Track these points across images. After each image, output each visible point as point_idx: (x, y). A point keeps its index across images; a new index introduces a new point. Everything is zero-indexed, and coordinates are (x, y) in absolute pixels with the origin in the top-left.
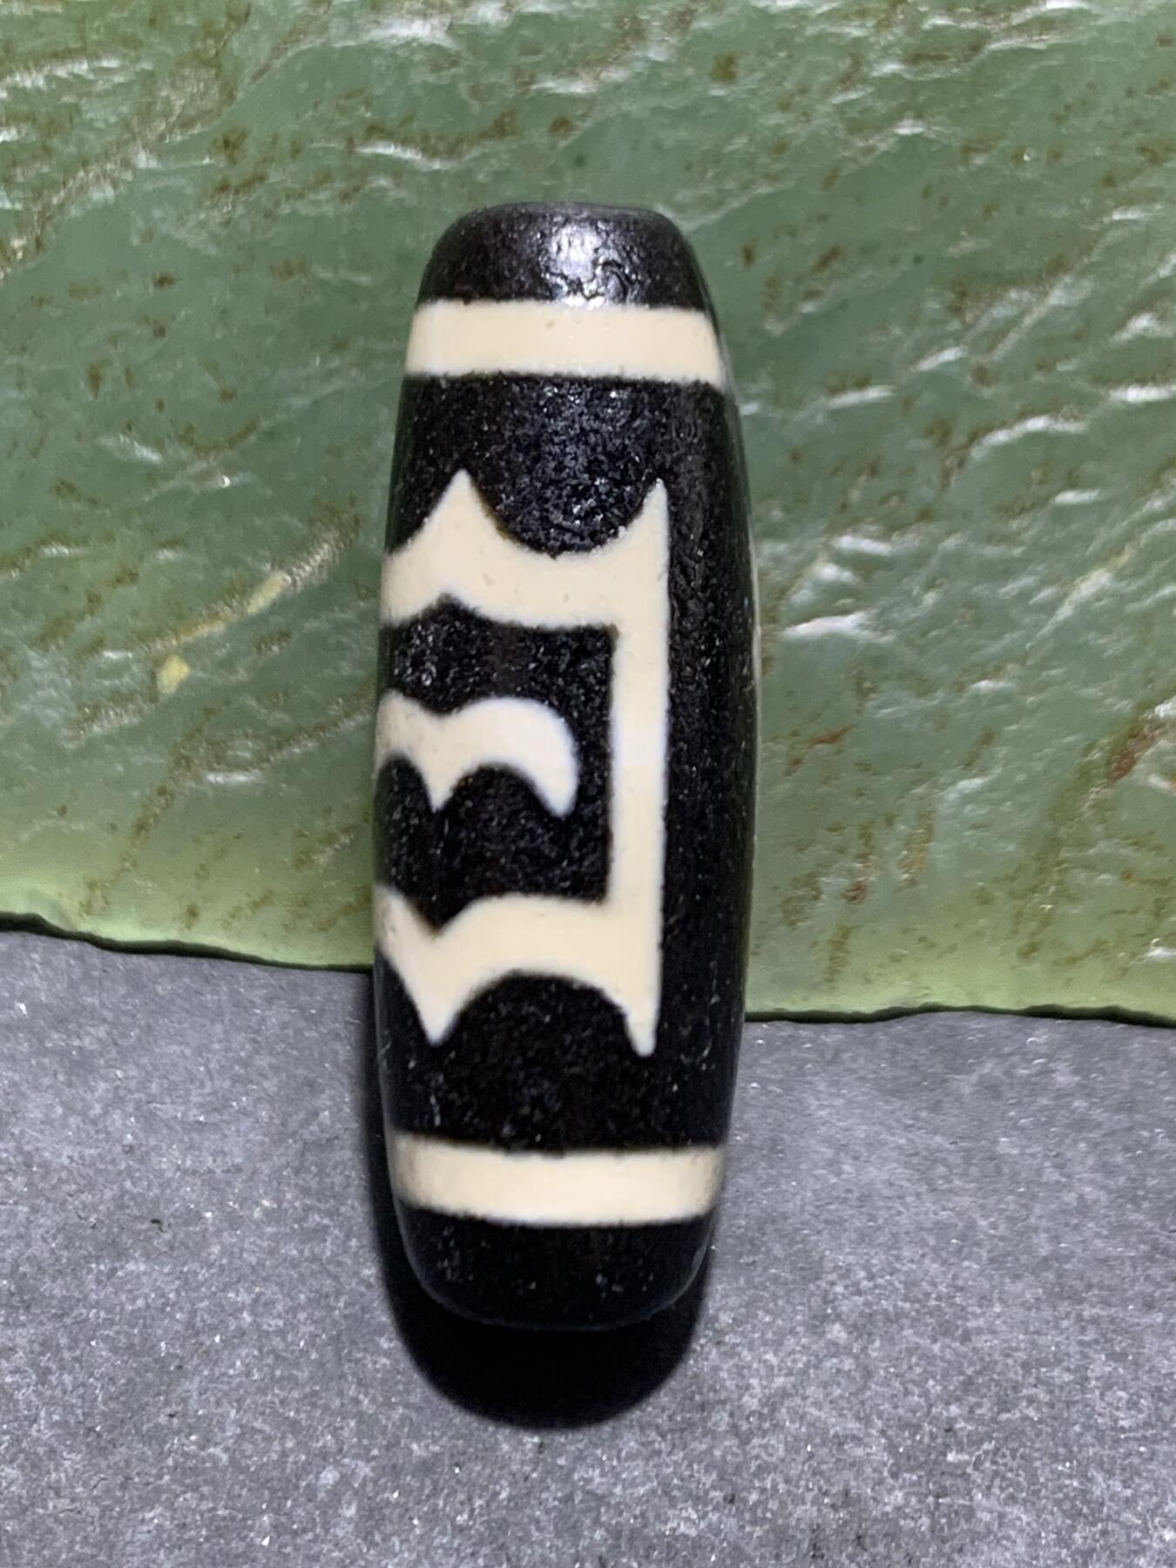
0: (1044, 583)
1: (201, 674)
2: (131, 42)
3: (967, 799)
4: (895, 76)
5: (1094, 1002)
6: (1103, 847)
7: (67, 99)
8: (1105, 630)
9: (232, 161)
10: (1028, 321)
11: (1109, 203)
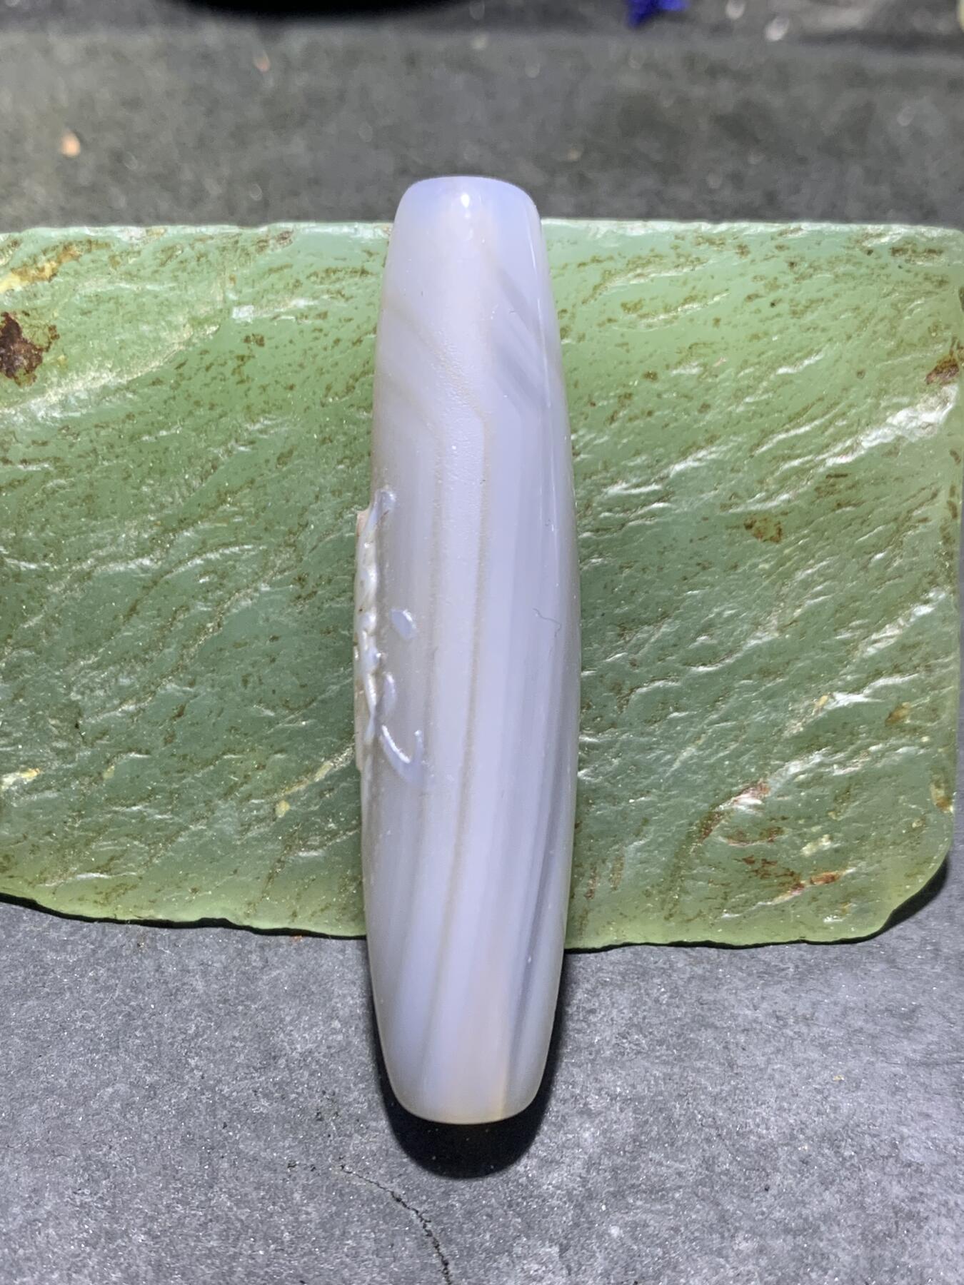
0: (667, 752)
1: (294, 808)
2: (258, 538)
3: (639, 850)
4: (589, 538)
5: (699, 939)
6: (698, 870)
7: (231, 563)
8: (695, 773)
9: (303, 587)
10: (653, 640)
11: (685, 588)
